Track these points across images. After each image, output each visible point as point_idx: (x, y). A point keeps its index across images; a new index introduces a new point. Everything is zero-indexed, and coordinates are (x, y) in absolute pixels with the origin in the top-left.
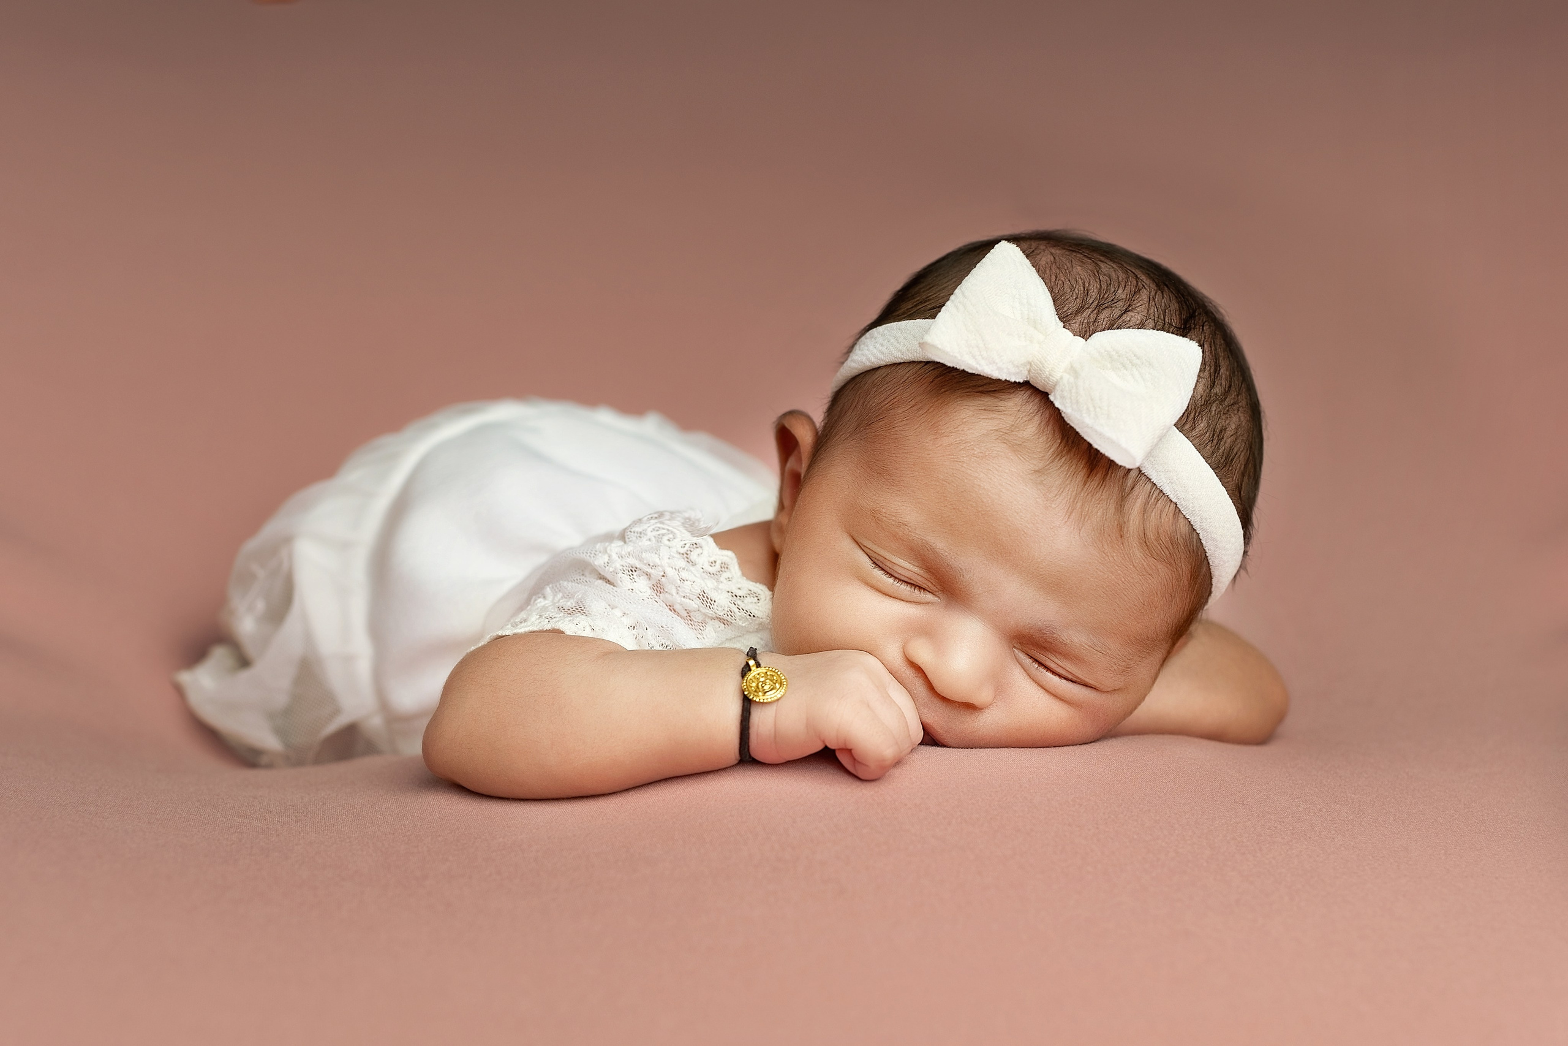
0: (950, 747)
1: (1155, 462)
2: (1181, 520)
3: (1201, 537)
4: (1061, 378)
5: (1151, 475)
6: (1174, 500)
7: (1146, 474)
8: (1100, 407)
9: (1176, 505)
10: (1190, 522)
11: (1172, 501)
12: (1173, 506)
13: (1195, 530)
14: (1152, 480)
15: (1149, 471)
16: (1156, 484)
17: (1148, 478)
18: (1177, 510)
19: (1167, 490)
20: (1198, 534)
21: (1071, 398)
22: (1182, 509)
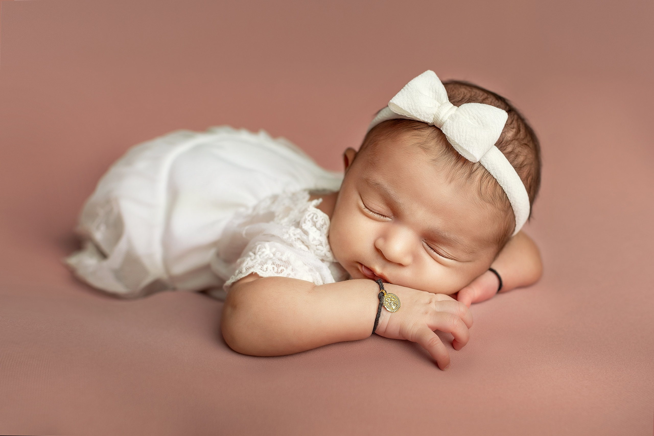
0: (392, 284)
1: (487, 160)
2: (498, 187)
3: (508, 196)
4: (446, 121)
5: (485, 166)
6: (495, 177)
7: (483, 165)
8: (462, 136)
9: (496, 180)
10: (502, 188)
11: (494, 178)
12: (494, 180)
13: (505, 192)
14: (485, 168)
15: (484, 163)
16: (487, 170)
17: (483, 167)
18: (496, 183)
19: (492, 173)
20: (506, 194)
21: (450, 130)
22: (499, 182)
